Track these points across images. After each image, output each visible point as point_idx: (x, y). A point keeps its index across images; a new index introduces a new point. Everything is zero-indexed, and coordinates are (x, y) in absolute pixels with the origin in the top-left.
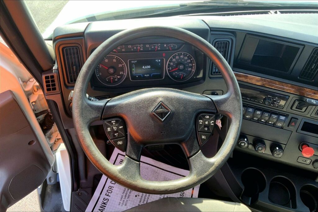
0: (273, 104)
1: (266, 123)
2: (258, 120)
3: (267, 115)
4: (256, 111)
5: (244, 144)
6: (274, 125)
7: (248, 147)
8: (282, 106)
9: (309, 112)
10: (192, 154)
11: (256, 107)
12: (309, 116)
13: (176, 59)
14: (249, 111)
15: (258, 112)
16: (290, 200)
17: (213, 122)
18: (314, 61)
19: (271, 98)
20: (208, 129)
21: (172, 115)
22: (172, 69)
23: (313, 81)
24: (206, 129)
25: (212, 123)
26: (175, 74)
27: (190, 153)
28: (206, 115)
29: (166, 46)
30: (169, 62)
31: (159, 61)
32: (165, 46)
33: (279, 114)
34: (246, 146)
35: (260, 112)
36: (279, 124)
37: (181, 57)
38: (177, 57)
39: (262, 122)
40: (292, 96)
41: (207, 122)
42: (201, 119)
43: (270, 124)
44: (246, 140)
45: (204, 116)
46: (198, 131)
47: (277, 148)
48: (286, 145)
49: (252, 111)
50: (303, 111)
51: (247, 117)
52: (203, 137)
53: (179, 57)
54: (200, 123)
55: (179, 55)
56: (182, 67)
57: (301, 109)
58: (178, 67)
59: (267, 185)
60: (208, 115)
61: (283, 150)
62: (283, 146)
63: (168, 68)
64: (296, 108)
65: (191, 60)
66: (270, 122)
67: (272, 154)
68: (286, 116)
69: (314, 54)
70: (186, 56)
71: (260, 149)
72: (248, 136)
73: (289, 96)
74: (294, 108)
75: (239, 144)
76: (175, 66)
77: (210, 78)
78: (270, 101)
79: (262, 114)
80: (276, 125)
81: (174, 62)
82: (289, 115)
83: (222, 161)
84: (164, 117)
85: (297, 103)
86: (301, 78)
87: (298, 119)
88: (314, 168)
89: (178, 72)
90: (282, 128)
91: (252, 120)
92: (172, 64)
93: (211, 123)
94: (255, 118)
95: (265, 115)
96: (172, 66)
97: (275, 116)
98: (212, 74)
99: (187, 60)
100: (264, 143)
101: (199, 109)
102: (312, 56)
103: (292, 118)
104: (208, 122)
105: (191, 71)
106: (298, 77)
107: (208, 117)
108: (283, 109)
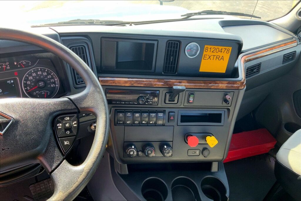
0: (147, 103)
1: (148, 124)
2: (139, 123)
3: (145, 115)
4: (134, 114)
5: (132, 152)
6: (155, 125)
7: (138, 155)
8: (156, 102)
9: (181, 103)
10: (53, 168)
11: (134, 111)
12: (182, 106)
13: (33, 77)
14: (128, 116)
15: (137, 115)
16: (195, 200)
17: (75, 122)
18: (170, 54)
19: (144, 97)
20: (71, 132)
21: (16, 123)
22: (31, 88)
23: (177, 73)
24: (68, 132)
25: (75, 124)
26: (36, 93)
27: (51, 167)
28: (65, 117)
29: (17, 63)
30: (25, 80)
31: (12, 82)
32: (15, 64)
33: (156, 112)
34: (135, 153)
35: (138, 114)
36: (160, 122)
37: (39, 73)
38: (34, 74)
39: (144, 124)
40: (161, 90)
41: (68, 124)
42: (60, 123)
43: (151, 124)
44: (133, 147)
45: (63, 119)
46: (58, 137)
47: (165, 147)
48: (172, 141)
49: (130, 115)
50: (176, 103)
51: (128, 122)
52: (66, 143)
53: (37, 74)
54: (59, 127)
55: (36, 72)
56: (42, 84)
57: (174, 101)
58: (38, 85)
59: (168, 189)
60: (67, 117)
61: (172, 148)
62: (171, 143)
63: (24, 88)
64: (169, 101)
65: (51, 76)
66: (151, 122)
67: (163, 155)
68: (164, 112)
69: (168, 47)
70: (44, 71)
71: (150, 152)
72: (134, 143)
73: (159, 91)
74: (167, 102)
75: (128, 153)
76: (33, 84)
77: (76, 88)
78: (143, 100)
79: (141, 116)
80: (157, 123)
81: (30, 80)
82: (165, 110)
83: (94, 164)
84: (4, 129)
85: (168, 95)
86: (166, 73)
87: (174, 112)
88: (205, 157)
89: (39, 91)
90: (163, 125)
91: (133, 125)
92: (29, 83)
93: (73, 124)
94: (136, 122)
95: (144, 116)
96: (29, 85)
97: (153, 115)
98: (77, 84)
99: (46, 76)
100: (152, 146)
101: (55, 112)
102: (168, 50)
103: (169, 112)
104: (70, 123)
105: (54, 88)
106: (163, 73)
107: (68, 118)
108: (158, 105)
